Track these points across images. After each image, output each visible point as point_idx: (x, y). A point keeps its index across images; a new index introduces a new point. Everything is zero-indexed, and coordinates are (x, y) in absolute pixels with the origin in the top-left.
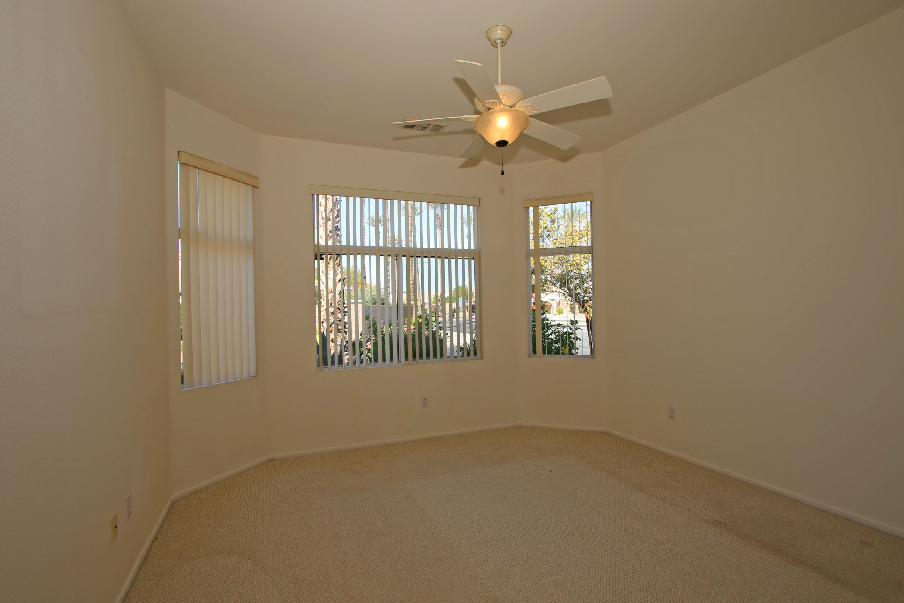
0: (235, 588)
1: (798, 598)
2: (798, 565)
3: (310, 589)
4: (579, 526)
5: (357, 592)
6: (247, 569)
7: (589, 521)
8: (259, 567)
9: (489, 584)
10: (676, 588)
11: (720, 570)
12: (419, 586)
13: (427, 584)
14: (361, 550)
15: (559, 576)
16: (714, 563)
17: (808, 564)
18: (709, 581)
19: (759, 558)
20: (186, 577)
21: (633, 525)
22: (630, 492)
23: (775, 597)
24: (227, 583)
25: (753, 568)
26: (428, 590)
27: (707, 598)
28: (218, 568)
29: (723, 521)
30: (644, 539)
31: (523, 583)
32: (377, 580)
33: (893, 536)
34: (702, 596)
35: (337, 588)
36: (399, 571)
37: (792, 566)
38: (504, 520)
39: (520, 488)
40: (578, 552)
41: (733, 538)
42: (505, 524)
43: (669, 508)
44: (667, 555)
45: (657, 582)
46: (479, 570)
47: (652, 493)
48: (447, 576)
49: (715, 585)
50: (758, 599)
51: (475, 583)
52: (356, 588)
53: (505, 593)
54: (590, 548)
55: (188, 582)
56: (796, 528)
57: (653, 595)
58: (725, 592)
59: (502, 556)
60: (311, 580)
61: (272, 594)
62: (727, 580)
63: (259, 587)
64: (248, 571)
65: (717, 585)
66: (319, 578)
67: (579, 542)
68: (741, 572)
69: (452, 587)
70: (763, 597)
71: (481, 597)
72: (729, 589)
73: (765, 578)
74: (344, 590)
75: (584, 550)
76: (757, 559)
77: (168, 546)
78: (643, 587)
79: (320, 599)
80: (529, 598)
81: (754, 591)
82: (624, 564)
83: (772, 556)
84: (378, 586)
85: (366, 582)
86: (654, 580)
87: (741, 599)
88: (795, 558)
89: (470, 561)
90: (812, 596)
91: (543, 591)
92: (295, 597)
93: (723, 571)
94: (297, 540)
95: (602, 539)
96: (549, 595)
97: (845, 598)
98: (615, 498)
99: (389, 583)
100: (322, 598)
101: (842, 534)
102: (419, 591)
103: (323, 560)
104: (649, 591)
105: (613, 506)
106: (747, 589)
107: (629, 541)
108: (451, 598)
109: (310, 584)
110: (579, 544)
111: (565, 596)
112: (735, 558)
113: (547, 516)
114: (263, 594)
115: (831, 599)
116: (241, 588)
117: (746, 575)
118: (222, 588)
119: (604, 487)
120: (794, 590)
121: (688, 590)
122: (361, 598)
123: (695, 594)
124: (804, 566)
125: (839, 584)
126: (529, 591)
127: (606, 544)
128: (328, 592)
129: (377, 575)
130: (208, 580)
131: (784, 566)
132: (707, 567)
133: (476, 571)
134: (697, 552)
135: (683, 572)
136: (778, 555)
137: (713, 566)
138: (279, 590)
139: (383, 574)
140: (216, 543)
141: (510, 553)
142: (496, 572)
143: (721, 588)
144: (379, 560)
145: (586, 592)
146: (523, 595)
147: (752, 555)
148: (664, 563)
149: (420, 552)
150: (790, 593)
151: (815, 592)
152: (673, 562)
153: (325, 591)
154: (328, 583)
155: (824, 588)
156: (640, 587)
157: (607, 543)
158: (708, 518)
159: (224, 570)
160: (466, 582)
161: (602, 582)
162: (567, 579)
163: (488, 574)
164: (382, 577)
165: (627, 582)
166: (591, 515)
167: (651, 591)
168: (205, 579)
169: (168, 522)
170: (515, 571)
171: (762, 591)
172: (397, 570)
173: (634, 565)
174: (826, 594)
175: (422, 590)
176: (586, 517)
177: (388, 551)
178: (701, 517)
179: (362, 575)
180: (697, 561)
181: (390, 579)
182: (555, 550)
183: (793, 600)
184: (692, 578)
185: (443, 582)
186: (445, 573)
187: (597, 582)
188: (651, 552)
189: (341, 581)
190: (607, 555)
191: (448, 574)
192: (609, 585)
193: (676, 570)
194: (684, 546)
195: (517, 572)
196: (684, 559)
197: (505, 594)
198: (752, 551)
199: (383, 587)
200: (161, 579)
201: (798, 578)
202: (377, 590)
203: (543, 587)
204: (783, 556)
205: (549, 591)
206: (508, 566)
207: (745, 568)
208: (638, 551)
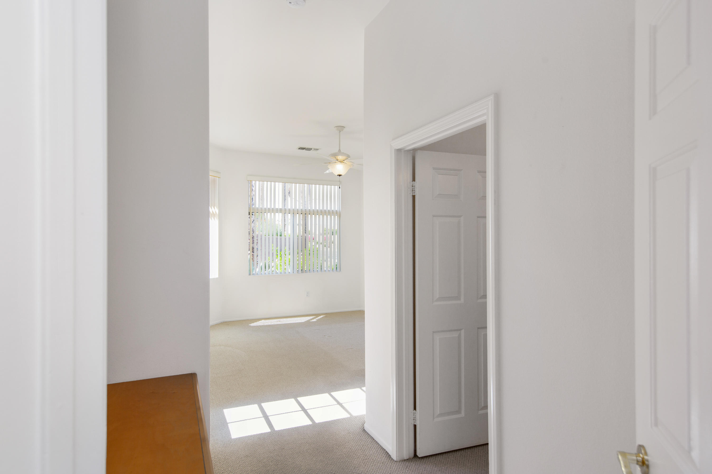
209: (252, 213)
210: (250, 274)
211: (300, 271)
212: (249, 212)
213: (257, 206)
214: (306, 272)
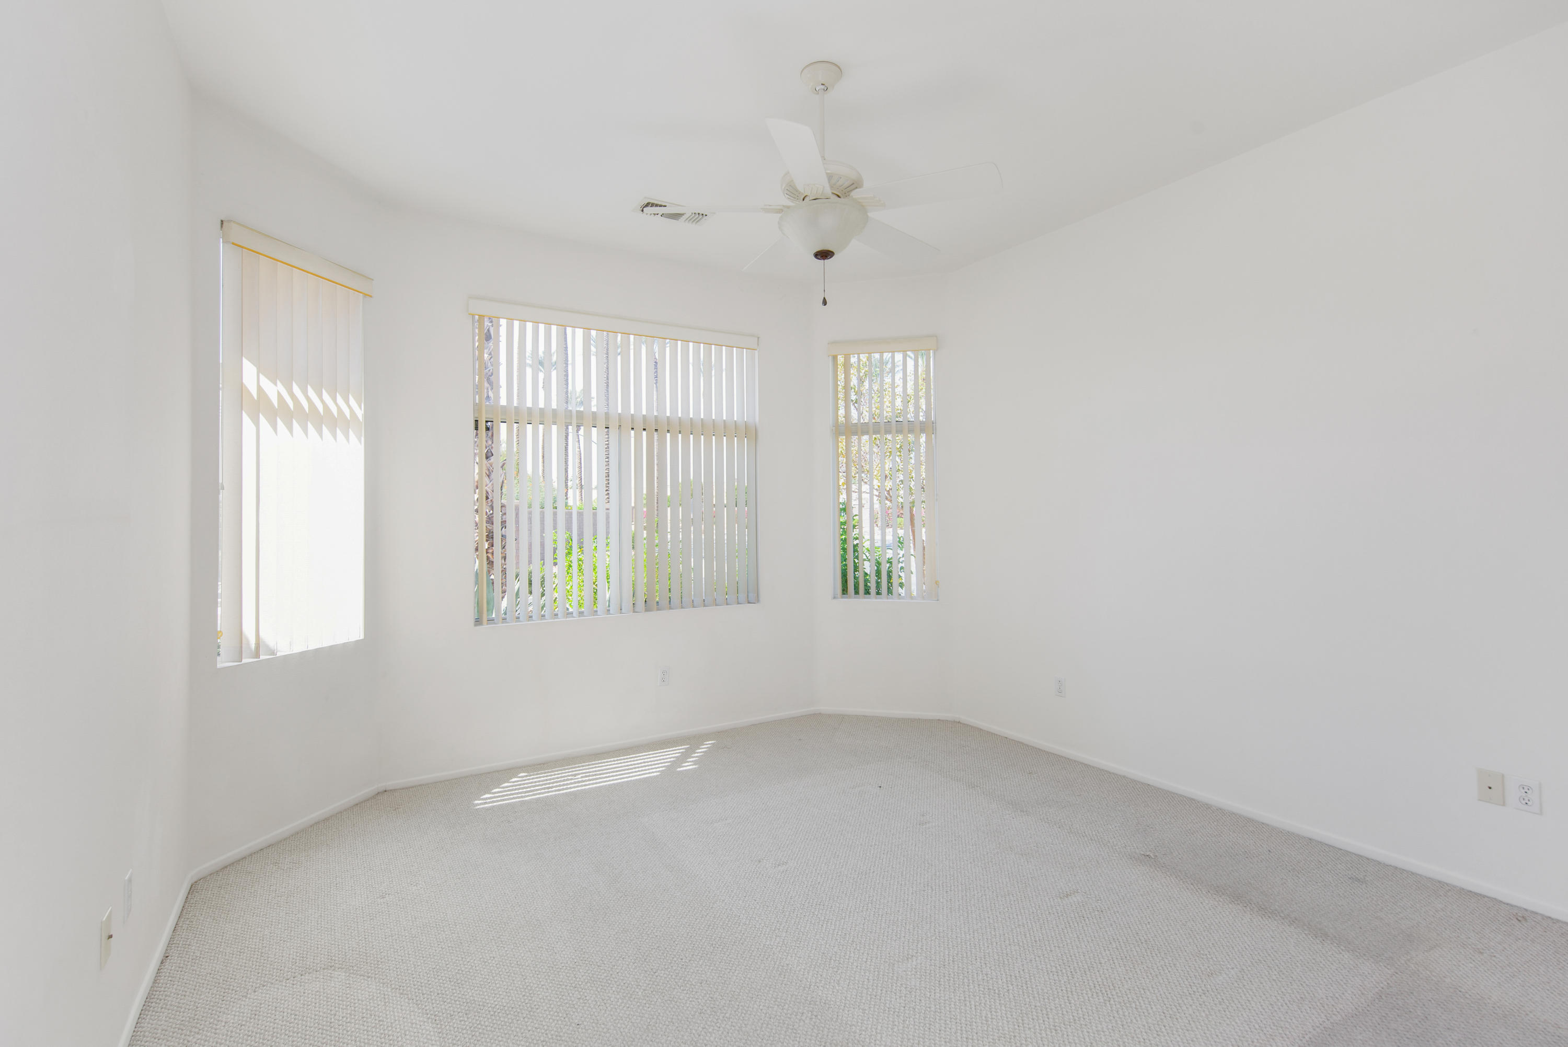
0: (349, 1033)
1: (1276, 968)
2: (1269, 917)
3: (498, 1018)
4: (938, 874)
5: (585, 1016)
6: (369, 996)
7: (951, 865)
8: (393, 989)
9: (809, 980)
10: (1101, 963)
11: (1160, 932)
12: (694, 993)
13: (706, 988)
14: (581, 941)
15: (919, 958)
16: (1150, 920)
17: (1282, 915)
18: (1146, 950)
19: (1212, 910)
20: (244, 1023)
21: (1020, 867)
22: (1008, 816)
23: (1244, 968)
24: (332, 1025)
25: (1207, 925)
26: (710, 999)
27: (1148, 976)
28: (310, 999)
29: (1151, 855)
30: (1040, 888)
31: (865, 973)
32: (618, 990)
33: (1391, 866)
34: (1139, 973)
35: (547, 1012)
36: (654, 971)
37: (1260, 918)
38: (818, 872)
39: (835, 816)
40: (943, 915)
41: (1171, 880)
42: (819, 877)
43: (1069, 838)
44: (1078, 913)
45: (1071, 956)
46: (789, 957)
47: (1040, 815)
48: (737, 972)
49: (1156, 955)
50: (1220, 973)
51: (786, 979)
52: (581, 1007)
53: (838, 992)
54: (961, 908)
55: (250, 1033)
56: (1258, 862)
57: (1068, 977)
58: (1172, 965)
59: (824, 931)
60: (496, 1003)
61: (425, 1036)
62: (1171, 945)
63: (398, 1026)
64: (370, 999)
65: (1159, 955)
66: (510, 998)
67: (941, 900)
68: (1191, 932)
69: (749, 991)
70: (1228, 968)
71: (799, 1003)
72: (1177, 960)
73: (1225, 940)
74: (561, 1015)
75: (951, 912)
76: (1210, 911)
77: (195, 968)
78: (1051, 966)
79: (519, 1034)
80: (878, 997)
81: (1214, 961)
82: (1017, 931)
83: (1230, 905)
84: (620, 1001)
85: (599, 996)
86: (1065, 953)
87: (1197, 974)
88: (1263, 907)
89: (772, 944)
90: (1295, 964)
91: (899, 984)
92: (470, 1036)
93: (1165, 933)
94: (458, 934)
95: (976, 892)
96: (908, 989)
97: (1340, 963)
98: (987, 826)
99: (640, 993)
100: (522, 1034)
101: (1322, 867)
102: (693, 1003)
103: (513, 965)
104: (1061, 971)
105: (985, 838)
106: (1203, 958)
107: (1018, 894)
108: (750, 1009)
109: (495, 1010)
110: (942, 903)
111: (935, 990)
112: (1177, 911)
113: (884, 860)
114: (408, 1037)
115: (1322, 965)
116: (361, 1031)
117: (1198, 937)
118: (324, 1036)
119: (967, 809)
120: (1269, 955)
121: (1118, 967)
122: (594, 1024)
123: (1129, 971)
124: (1277, 918)
125: (1329, 942)
126: (876, 987)
127: (984, 900)
128: (531, 1020)
129: (616, 982)
130: (292, 1025)
131: (1249, 920)
132: (1140, 928)
133: (784, 960)
134: (1121, 905)
135: (1107, 938)
136: (1238, 904)
137: (1148, 926)
138: (439, 1026)
139: (626, 978)
140: (297, 953)
141: (835, 925)
142: (818, 959)
143: (1165, 959)
144: (615, 955)
145: (966, 980)
146: (867, 994)
147: (1201, 905)
148: (1076, 925)
149: (685, 935)
150: (1265, 961)
151: (1298, 957)
152: (1088, 923)
153: (526, 1020)
154: (528, 1005)
155: (1310, 949)
156: (1046, 965)
157: (986, 899)
158: (1129, 851)
159: (322, 1002)
160: (770, 980)
161: (987, 962)
162: (933, 961)
163: (806, 964)
164: (626, 985)
165: (1026, 960)
166: (954, 856)
167: (1064, 971)
168: (284, 1023)
169: (188, 922)
170: (848, 954)
171: (1225, 960)
172: (650, 970)
173: (1031, 932)
174: (1314, 959)
175: (700, 1001)
176: (946, 858)
177: (628, 938)
178: (1118, 850)
179: (589, 984)
180: (1124, 919)
181: (639, 987)
182: (906, 915)
183: (1270, 971)
184: (1121, 947)
185: (732, 983)
186: (734, 968)
187: (981, 963)
188: (1054, 910)
189: (553, 999)
190: (989, 917)
191: (738, 969)
192: (999, 966)
193: (1096, 935)
194: (1102, 897)
195: (852, 955)
196: (1105, 918)
197: (839, 994)
198: (1201, 899)
199: (629, 1002)
200: (193, 1033)
201: (1273, 938)
202: (621, 1007)
203: (897, 978)
204: (1245, 905)
205: (908, 983)
206: (836, 948)
207: (1194, 925)
208: (1034, 909)
209: (487, 422)
210: (478, 622)
211: (641, 604)
212: (476, 421)
213: (503, 402)
214: (658, 609)
